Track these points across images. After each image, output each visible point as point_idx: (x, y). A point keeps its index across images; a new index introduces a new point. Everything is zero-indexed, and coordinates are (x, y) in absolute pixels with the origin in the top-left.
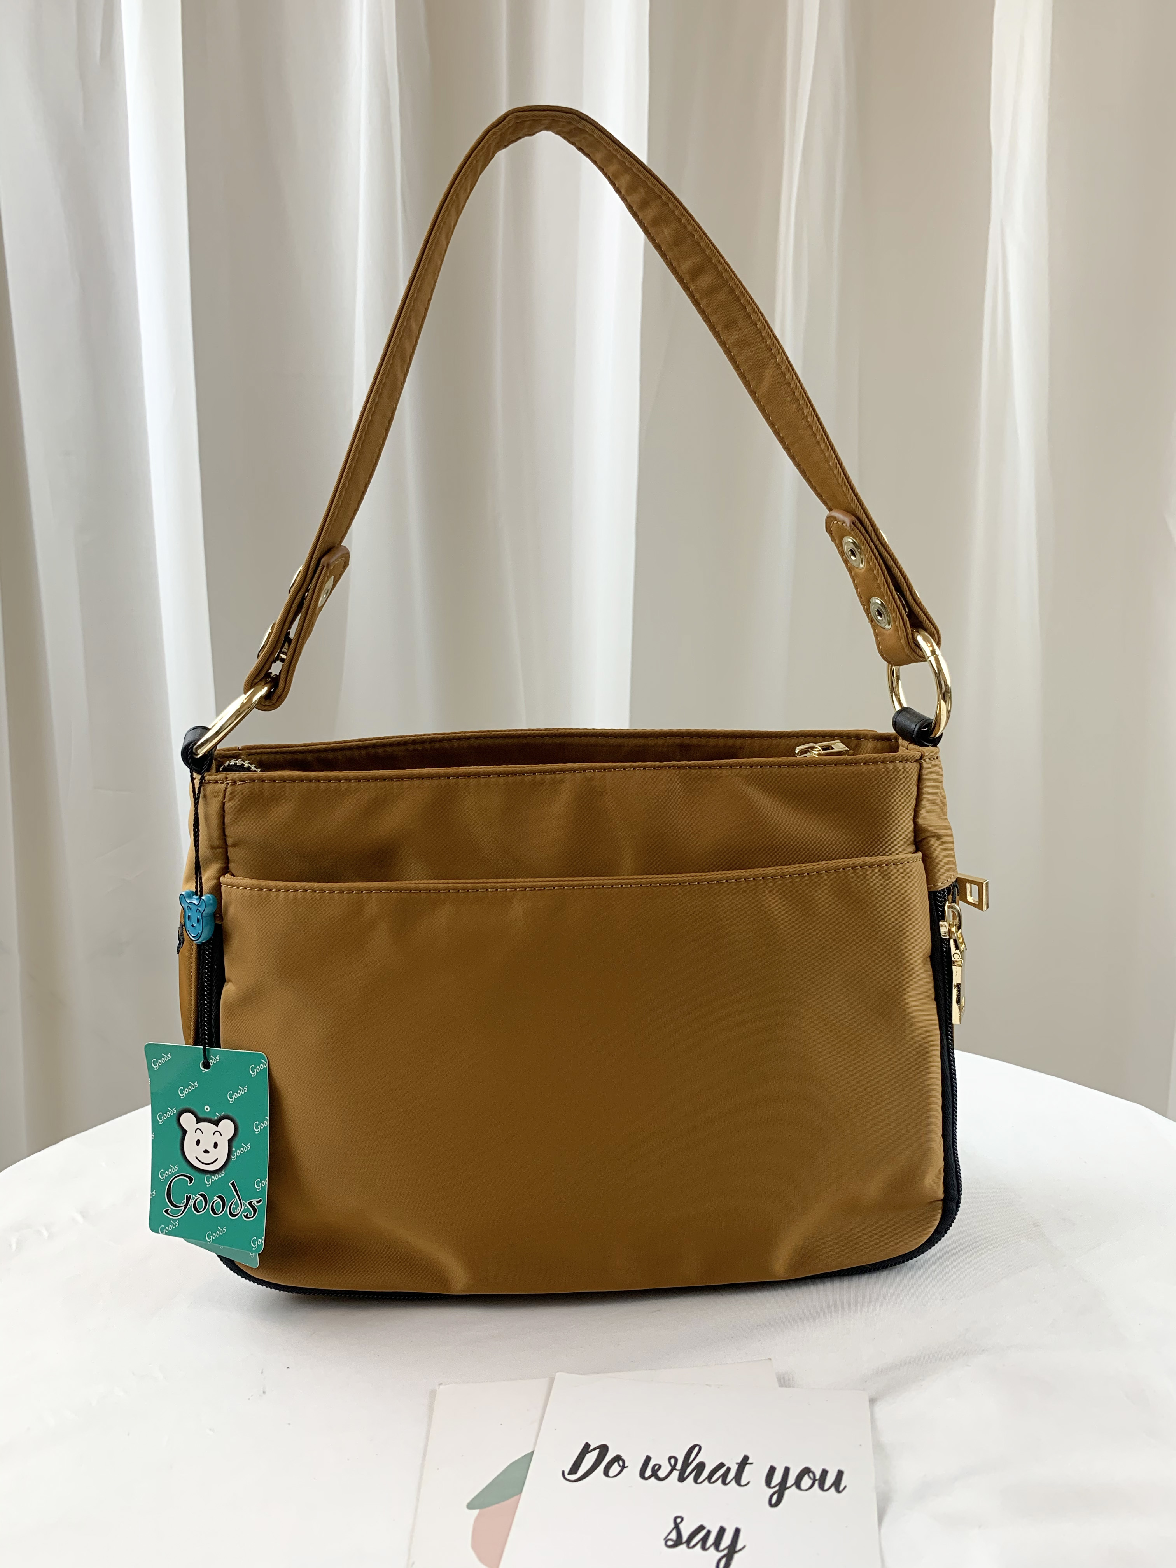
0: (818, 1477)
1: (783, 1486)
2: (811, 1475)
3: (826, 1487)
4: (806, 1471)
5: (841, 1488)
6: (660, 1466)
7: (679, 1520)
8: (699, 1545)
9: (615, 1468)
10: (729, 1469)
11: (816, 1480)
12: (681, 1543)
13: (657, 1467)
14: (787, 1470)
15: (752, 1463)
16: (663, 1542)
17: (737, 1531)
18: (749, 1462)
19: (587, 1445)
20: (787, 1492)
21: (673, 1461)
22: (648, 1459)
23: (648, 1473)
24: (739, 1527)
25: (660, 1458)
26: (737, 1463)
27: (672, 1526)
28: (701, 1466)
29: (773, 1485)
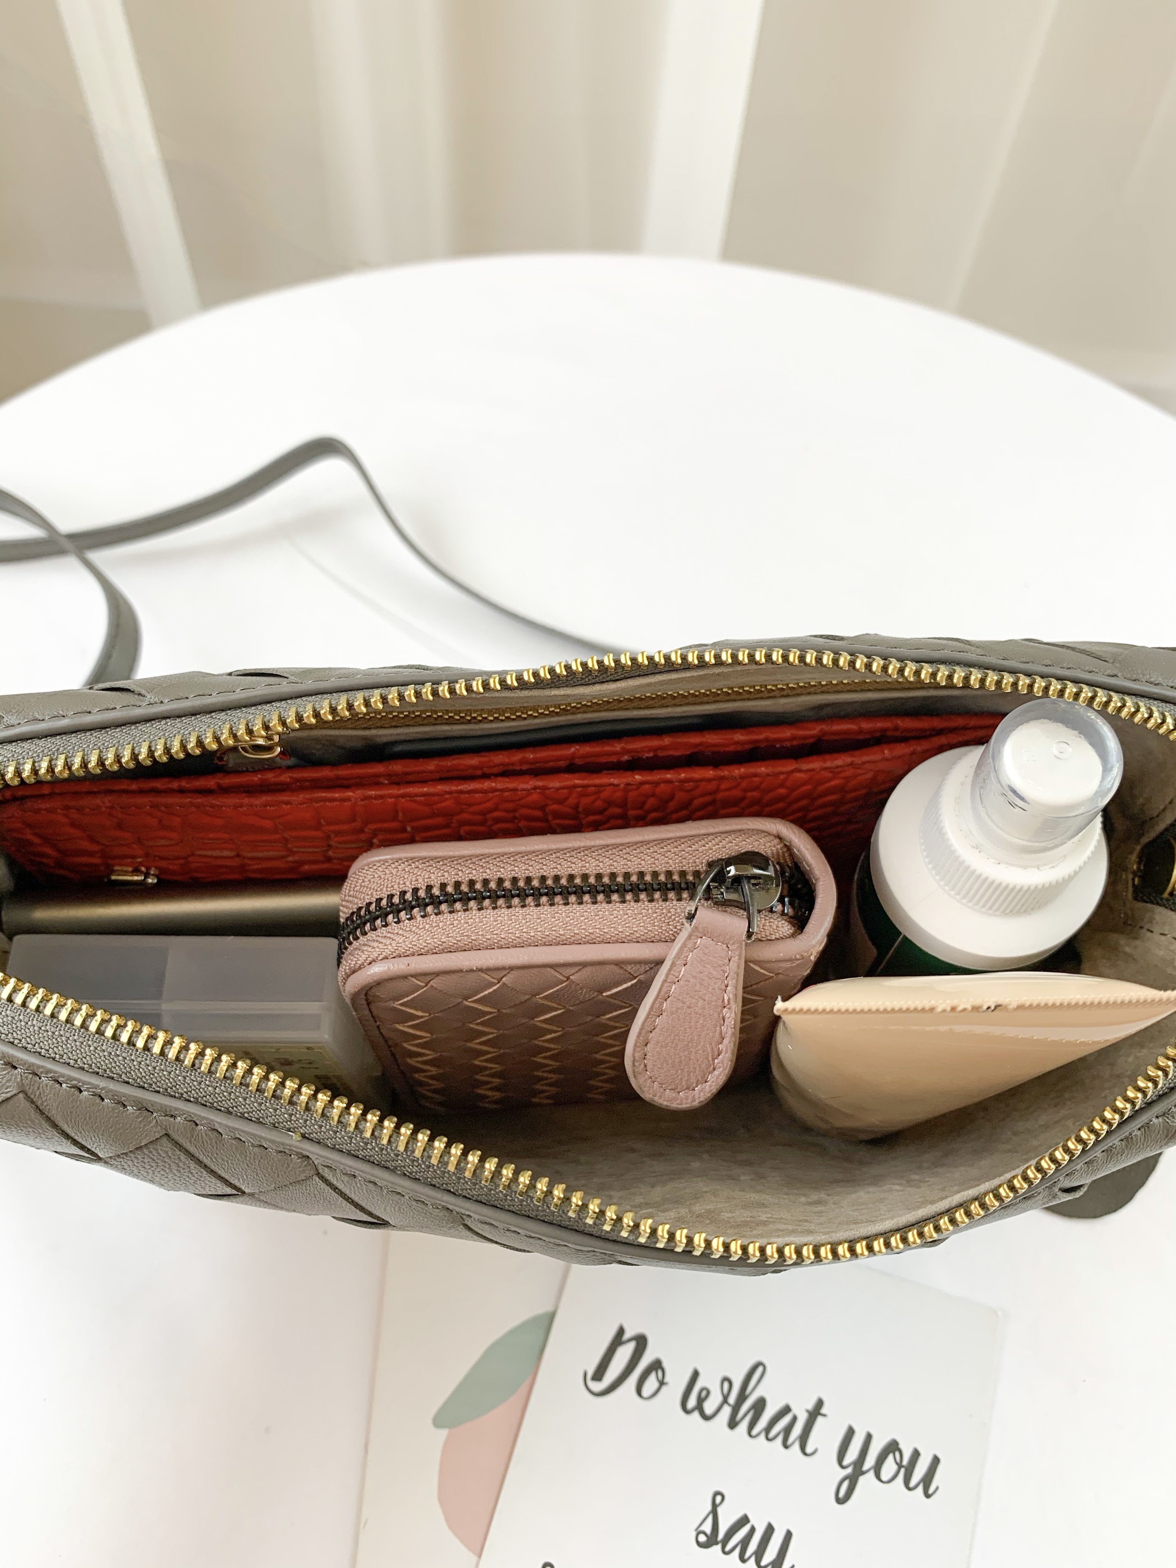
0: (905, 1462)
1: (858, 1469)
2: (897, 1454)
3: (912, 1484)
4: (893, 1447)
5: (931, 1490)
6: (708, 1393)
7: (718, 1499)
8: (738, 1550)
9: (651, 1383)
10: (795, 1419)
11: (903, 1466)
12: (717, 1543)
13: (704, 1393)
14: (869, 1437)
15: (824, 1415)
16: (694, 1534)
17: (789, 1535)
18: (823, 1411)
19: (621, 1331)
20: (862, 1480)
21: (726, 1385)
22: (696, 1375)
23: (692, 1402)
24: (792, 1530)
25: (709, 1380)
26: (808, 1411)
27: (709, 1508)
28: (760, 1404)
29: (846, 1462)
